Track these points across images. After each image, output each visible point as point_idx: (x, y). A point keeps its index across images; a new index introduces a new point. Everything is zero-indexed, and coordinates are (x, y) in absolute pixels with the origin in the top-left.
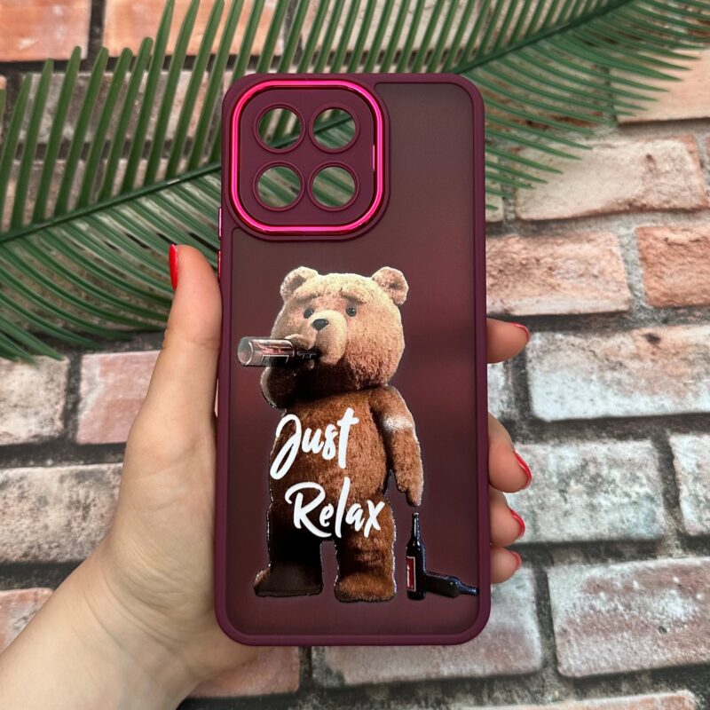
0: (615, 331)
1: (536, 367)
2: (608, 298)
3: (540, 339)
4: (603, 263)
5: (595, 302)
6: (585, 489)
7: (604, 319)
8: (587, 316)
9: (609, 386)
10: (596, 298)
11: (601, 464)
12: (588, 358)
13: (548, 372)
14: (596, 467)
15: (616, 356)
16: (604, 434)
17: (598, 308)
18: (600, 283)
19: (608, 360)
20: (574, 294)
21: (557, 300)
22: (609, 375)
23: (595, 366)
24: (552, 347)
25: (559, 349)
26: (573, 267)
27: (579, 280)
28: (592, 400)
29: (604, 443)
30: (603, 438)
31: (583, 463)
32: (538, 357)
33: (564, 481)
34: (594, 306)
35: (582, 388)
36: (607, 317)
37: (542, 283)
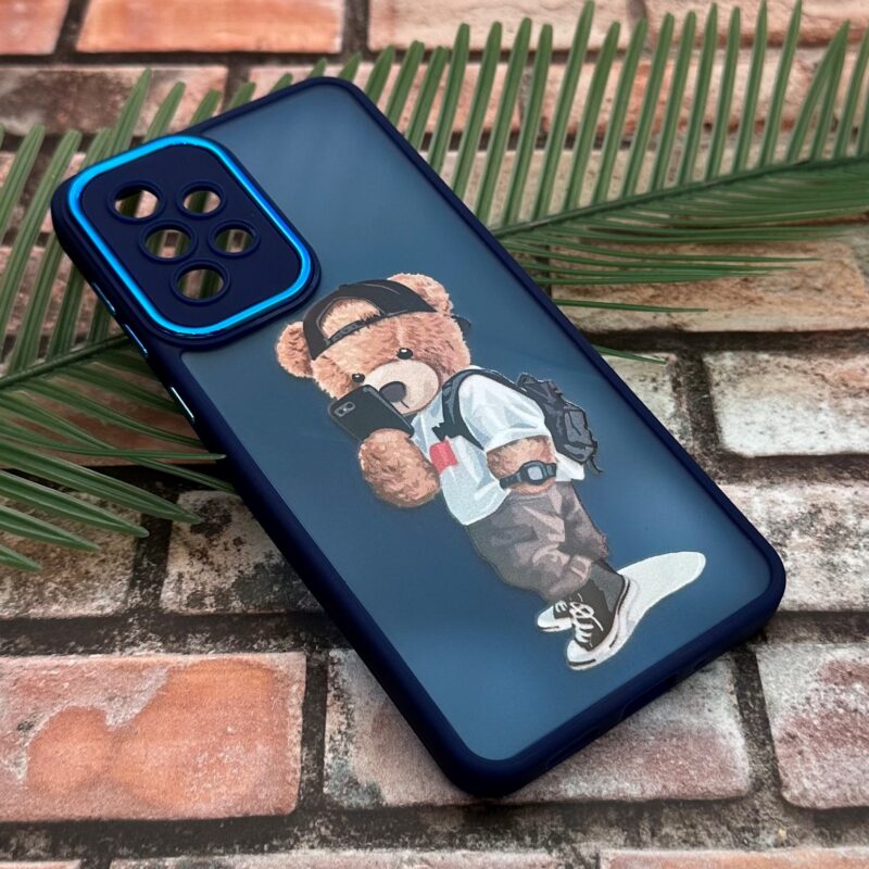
0: (855, 352)
1: (726, 392)
2: (840, 313)
3: (733, 359)
4: (830, 275)
5: (821, 318)
6: (817, 543)
7: (837, 338)
8: (807, 334)
9: (851, 415)
10: (821, 314)
11: (842, 511)
12: (813, 382)
13: (747, 398)
14: (836, 515)
15: (859, 380)
16: (846, 475)
17: (826, 325)
18: (827, 297)
19: (846, 385)
20: (784, 309)
21: (756, 315)
22: (849, 404)
23: (826, 392)
24: (751, 369)
25: (765, 372)
26: (783, 280)
27: (791, 293)
28: (822, 433)
29: (847, 486)
30: (846, 479)
31: (813, 511)
32: (730, 380)
33: (780, 532)
34: (820, 323)
35: (804, 418)
36: (842, 336)
37: (733, 296)
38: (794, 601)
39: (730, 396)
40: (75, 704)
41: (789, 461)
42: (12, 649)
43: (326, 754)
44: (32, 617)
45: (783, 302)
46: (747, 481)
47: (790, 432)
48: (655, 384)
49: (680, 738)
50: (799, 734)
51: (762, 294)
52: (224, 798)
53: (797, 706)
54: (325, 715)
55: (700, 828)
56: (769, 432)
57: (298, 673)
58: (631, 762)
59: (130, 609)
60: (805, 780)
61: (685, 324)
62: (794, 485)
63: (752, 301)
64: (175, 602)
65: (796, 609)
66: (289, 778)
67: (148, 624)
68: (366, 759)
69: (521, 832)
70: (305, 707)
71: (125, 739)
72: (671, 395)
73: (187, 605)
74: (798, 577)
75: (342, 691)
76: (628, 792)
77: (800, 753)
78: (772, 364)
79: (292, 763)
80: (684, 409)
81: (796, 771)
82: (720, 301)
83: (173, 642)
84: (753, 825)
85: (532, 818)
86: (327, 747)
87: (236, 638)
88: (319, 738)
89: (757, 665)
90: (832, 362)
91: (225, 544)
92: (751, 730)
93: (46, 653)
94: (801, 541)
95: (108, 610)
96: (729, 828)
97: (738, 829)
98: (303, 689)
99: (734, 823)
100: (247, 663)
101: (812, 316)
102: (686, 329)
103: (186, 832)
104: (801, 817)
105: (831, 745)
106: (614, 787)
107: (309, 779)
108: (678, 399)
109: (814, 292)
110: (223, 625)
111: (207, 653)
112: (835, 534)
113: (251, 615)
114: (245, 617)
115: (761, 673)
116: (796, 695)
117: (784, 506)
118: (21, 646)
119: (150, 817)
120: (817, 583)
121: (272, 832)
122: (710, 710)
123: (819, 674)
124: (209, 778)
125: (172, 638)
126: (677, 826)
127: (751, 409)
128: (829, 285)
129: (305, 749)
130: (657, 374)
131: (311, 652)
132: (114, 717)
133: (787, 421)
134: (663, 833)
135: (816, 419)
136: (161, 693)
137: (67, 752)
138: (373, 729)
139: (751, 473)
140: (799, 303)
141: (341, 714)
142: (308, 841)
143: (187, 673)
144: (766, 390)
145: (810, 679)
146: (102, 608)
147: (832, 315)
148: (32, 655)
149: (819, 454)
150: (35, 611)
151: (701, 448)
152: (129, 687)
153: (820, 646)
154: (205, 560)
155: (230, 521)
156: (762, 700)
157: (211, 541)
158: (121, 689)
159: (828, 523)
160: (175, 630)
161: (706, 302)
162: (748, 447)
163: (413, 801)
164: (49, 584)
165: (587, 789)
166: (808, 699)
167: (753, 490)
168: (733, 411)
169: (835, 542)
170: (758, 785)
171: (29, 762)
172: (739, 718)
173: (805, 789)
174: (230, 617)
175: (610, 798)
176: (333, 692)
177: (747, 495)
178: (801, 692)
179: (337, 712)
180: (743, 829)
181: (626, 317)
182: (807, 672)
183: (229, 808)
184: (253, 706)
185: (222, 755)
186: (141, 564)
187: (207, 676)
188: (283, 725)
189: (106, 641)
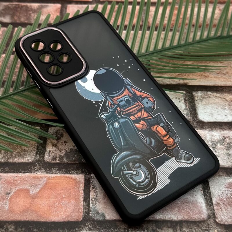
39: (200, 104)
40: (21, 187)
41: (217, 124)
42: (4, 171)
43: (90, 204)
44: (9, 162)
45: (215, 77)
46: (205, 129)
47: (217, 115)
48: (179, 100)
49: (188, 203)
50: (220, 203)
51: (209, 75)
52: (62, 216)
53: (220, 195)
54: (90, 193)
55: (193, 229)
56: (211, 115)
57: (82, 181)
58: (174, 210)
59: (36, 161)
60: (222, 216)
61: (187, 83)
62: (218, 130)
63: (206, 77)
64: (48, 159)
66: (80, 211)
67: (41, 165)
68: (101, 206)
69: (144, 228)
70: (84, 191)
71: (35, 198)
72: (184, 103)
73: (52, 160)
75: (94, 186)
76: (173, 218)
77: (221, 208)
79: (81, 206)
80: (187, 107)
81: (220, 213)
82: (197, 77)
83: (48, 170)
84: (208, 229)
85: (147, 225)
86: (91, 202)
88: (88, 199)
89: (208, 183)
90: (228, 95)
91: (62, 143)
92: (207, 201)
93: (13, 172)
94: (220, 147)
95: (30, 161)
96: (201, 229)
97: (203, 230)
98: (84, 185)
99: (203, 228)
100: (68, 177)
101: (223, 82)
102: (188, 84)
103: (52, 225)
104: (221, 226)
105: (229, 206)
106: (169, 216)
107: (86, 211)
108: (186, 104)
109: (223, 74)
110: (61, 166)
111: (57, 174)
112: (230, 145)
113: (69, 163)
114: (67, 164)
115: (210, 185)
116: (219, 191)
117: (216, 136)
118: (6, 170)
119: (42, 221)
120: (225, 159)
121: (76, 226)
122: (196, 195)
123: (226, 186)
124: (58, 210)
125: (48, 169)
126: (187, 228)
127: (206, 108)
128: (227, 73)
129: (85, 202)
130: (180, 97)
131: (86, 174)
132: (32, 192)
133: (216, 112)
134: (183, 230)
135: (224, 112)
136: (45, 185)
137: (20, 201)
138: (103, 198)
139: (206, 127)
140: (219, 78)
141: (94, 193)
142: (86, 229)
143: (52, 179)
144: (210, 103)
145: (223, 187)
146: (29, 160)
147: (228, 82)
148: (9, 173)
149: (225, 122)
150: (10, 160)
151: (192, 119)
152: (36, 183)
153: (226, 177)
154: (56, 147)
155: (63, 136)
156: (210, 193)
157: (58, 142)
158: (34, 183)
159: (228, 142)
160: (49, 167)
161: (194, 77)
162: (206, 119)
163: (114, 218)
164: (14, 152)
165: (162, 217)
166: (223, 193)
167: (207, 132)
168: (201, 109)
169: (230, 147)
170: (209, 217)
171: (9, 204)
172: (204, 198)
173: (222, 219)
174: (63, 164)
175: (169, 219)
176: (92, 186)
177: (205, 133)
178: (221, 191)
179: (93, 192)
180: (205, 230)
181: (171, 80)
182: (222, 185)
183: (64, 219)
184: (70, 190)
185: (62, 203)
186: (39, 148)
187: (57, 180)
188: (78, 195)
189: (30, 170)
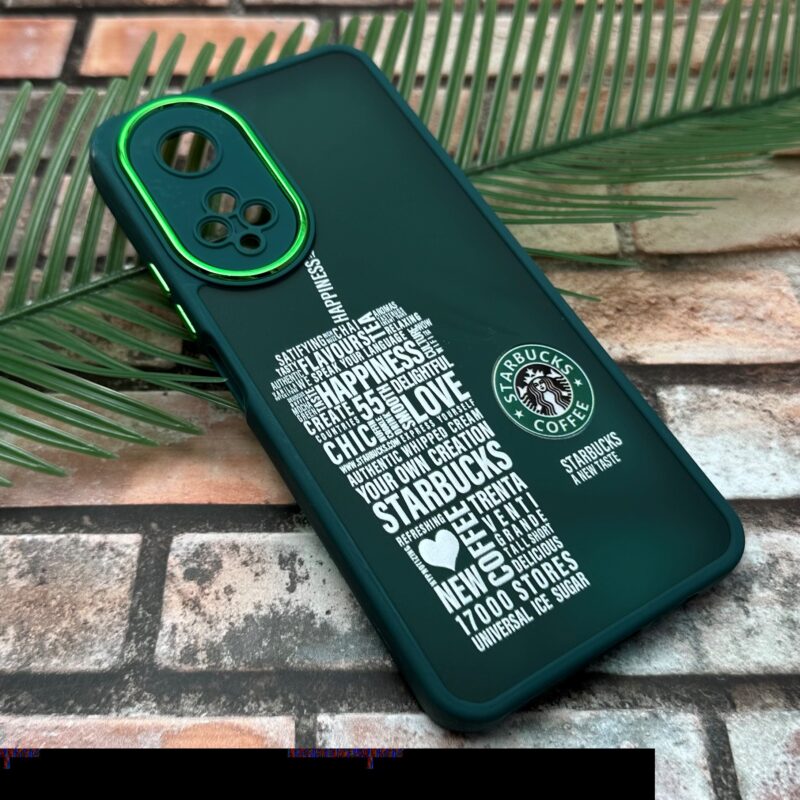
3: (685, 394)
8: (753, 367)
11: (798, 561)
12: (761, 419)
13: (701, 436)
14: (792, 565)
19: (793, 422)
20: (729, 340)
21: (706, 346)
23: (775, 430)
24: (703, 404)
25: (715, 407)
27: (736, 324)
28: (774, 474)
31: (771, 561)
32: (684, 416)
35: (757, 458)
37: (682, 326)
38: (759, 663)
65: (761, 672)
74: (762, 636)
78: (721, 399)
87: (228, 698)
